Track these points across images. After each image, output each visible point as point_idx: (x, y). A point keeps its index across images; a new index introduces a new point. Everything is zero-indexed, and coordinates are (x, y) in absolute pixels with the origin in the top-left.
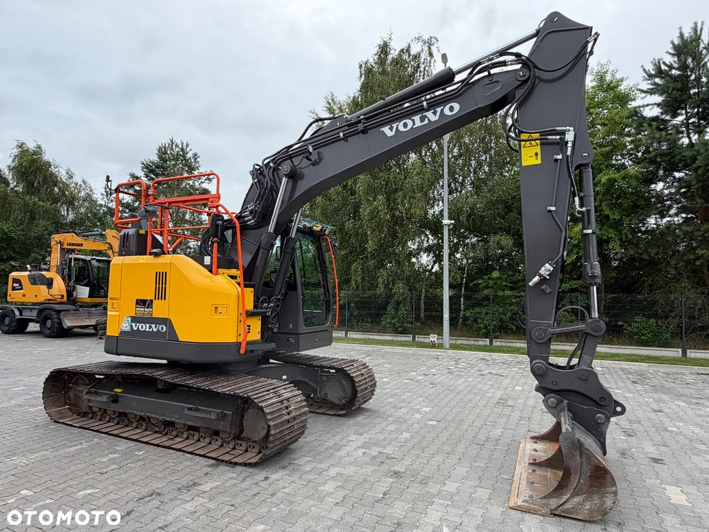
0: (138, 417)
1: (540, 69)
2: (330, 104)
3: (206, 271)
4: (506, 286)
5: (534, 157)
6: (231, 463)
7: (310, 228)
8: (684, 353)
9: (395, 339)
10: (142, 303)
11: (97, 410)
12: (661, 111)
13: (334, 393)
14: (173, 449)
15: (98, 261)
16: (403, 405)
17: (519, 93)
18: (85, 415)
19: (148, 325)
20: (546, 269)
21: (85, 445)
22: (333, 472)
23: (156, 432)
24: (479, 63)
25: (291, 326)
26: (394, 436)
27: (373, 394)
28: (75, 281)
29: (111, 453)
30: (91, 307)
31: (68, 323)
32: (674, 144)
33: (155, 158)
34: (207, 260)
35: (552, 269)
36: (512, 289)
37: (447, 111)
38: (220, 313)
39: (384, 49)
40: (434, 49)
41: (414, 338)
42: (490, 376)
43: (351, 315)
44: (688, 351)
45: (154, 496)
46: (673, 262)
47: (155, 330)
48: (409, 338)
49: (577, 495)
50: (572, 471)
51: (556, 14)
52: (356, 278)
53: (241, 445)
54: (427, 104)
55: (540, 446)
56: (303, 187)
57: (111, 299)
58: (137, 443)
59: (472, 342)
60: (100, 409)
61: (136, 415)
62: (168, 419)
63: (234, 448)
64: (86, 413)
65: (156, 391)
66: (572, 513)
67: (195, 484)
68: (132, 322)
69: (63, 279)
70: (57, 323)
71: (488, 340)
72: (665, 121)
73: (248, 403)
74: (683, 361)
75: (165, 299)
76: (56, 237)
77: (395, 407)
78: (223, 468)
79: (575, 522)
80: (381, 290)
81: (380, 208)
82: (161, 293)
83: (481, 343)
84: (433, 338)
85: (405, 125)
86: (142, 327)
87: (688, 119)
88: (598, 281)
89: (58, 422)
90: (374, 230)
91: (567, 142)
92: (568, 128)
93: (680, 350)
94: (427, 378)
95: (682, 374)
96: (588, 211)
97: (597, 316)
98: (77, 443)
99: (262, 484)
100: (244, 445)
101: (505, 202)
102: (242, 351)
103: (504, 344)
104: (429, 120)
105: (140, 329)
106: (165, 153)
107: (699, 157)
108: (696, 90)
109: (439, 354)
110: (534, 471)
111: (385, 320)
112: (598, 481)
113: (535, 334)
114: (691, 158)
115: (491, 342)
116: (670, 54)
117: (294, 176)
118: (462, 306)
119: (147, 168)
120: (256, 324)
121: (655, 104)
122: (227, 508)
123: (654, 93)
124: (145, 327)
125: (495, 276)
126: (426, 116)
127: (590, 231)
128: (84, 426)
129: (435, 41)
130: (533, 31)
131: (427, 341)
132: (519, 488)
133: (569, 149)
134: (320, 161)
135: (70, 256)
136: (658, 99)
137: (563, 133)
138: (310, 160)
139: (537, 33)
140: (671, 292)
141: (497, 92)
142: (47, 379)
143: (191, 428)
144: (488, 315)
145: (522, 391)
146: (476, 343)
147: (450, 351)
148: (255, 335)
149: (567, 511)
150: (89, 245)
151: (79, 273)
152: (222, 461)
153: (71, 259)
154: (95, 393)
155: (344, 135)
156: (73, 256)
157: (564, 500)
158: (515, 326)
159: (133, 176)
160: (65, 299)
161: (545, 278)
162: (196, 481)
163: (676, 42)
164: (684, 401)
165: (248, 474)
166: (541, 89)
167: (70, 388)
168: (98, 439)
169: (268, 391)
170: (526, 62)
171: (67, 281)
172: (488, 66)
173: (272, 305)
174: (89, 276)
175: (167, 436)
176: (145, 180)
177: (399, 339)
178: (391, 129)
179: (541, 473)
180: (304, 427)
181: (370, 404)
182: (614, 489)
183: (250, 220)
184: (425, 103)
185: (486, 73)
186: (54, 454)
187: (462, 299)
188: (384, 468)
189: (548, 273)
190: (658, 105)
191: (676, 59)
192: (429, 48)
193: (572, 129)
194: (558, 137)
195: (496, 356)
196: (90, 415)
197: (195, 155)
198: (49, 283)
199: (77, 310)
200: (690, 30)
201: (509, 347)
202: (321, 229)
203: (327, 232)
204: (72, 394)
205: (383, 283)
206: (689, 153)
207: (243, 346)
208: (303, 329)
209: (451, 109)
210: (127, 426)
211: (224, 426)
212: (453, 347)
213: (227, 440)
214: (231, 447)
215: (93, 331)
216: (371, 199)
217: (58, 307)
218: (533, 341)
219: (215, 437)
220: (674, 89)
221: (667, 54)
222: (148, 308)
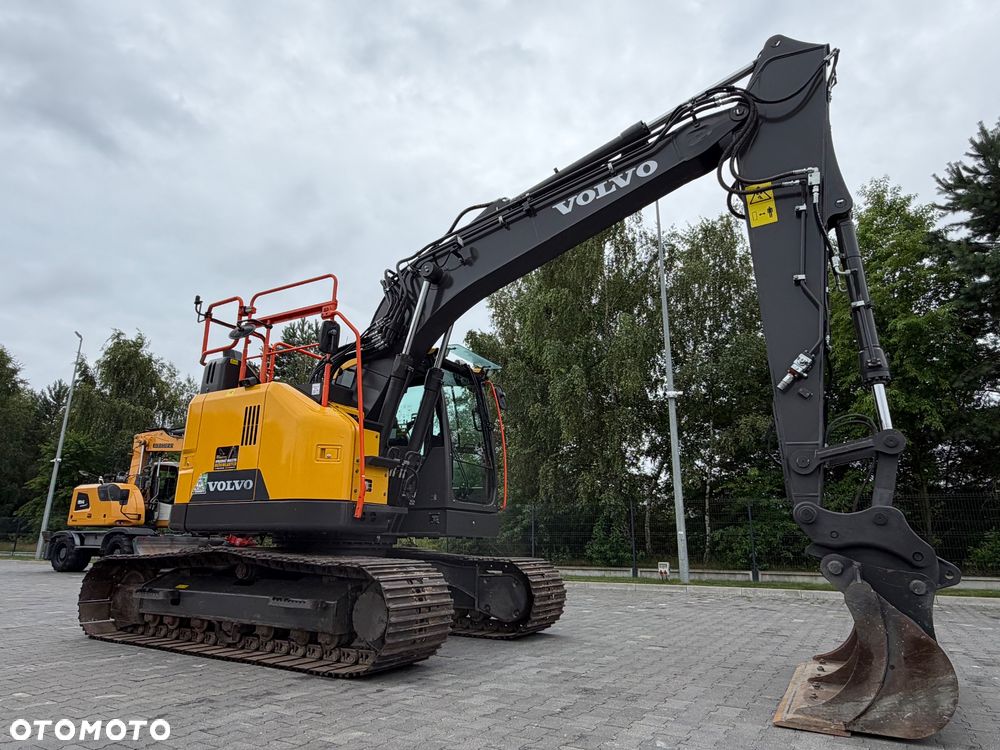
0: (205, 625)
1: (762, 102)
3: (312, 403)
5: (767, 214)
6: (330, 675)
7: (465, 366)
9: (607, 574)
10: (225, 452)
11: (150, 618)
12: (971, 231)
13: (501, 606)
14: (248, 662)
16: (610, 632)
19: (229, 483)
20: (801, 362)
22: (486, 687)
23: (228, 645)
25: (435, 498)
26: (590, 658)
27: (561, 610)
28: (158, 497)
29: (157, 665)
31: (141, 551)
34: (316, 388)
35: (810, 360)
37: (641, 173)
38: (329, 458)
41: (635, 573)
42: (751, 611)
45: (204, 703)
47: (238, 488)
48: (629, 574)
49: (889, 694)
50: (872, 651)
51: (777, 38)
52: (547, 486)
53: (348, 655)
54: (614, 166)
59: (726, 577)
60: (155, 617)
61: (203, 621)
62: (246, 621)
63: (338, 661)
64: (135, 626)
65: (235, 584)
66: (882, 727)
67: (269, 694)
68: (209, 480)
69: (143, 494)
71: (750, 573)
75: (255, 443)
76: (141, 437)
77: (597, 634)
78: (316, 681)
80: (582, 502)
81: (576, 382)
82: (250, 436)
83: (739, 578)
84: (664, 567)
85: (586, 198)
86: (222, 486)
88: (886, 374)
89: (95, 638)
90: (569, 414)
91: (811, 187)
92: (810, 169)
96: (855, 274)
97: (891, 428)
98: (112, 655)
99: (372, 696)
100: (353, 653)
102: (358, 514)
103: (775, 578)
104: (617, 186)
105: (219, 489)
109: (674, 591)
110: (817, 687)
111: (592, 548)
112: (921, 665)
113: (795, 462)
115: (756, 576)
116: (971, 155)
117: (438, 280)
118: (707, 529)
120: (381, 482)
122: (311, 715)
123: (958, 209)
124: (224, 486)
125: (752, 474)
126: (613, 183)
127: (861, 303)
128: (130, 641)
131: (655, 576)
133: (816, 195)
134: (474, 260)
135: (156, 463)
137: (804, 176)
138: (459, 256)
139: (754, 65)
143: (278, 634)
144: (747, 537)
146: (733, 578)
147: (691, 588)
148: (379, 495)
149: (874, 724)
151: (165, 486)
152: (317, 673)
153: (156, 467)
154: (150, 591)
155: (504, 219)
156: (159, 463)
157: (866, 704)
160: (143, 520)
161: (801, 375)
162: (272, 691)
163: (978, 140)
165: (349, 686)
166: (767, 130)
167: (118, 590)
171: (149, 496)
173: (407, 462)
175: (243, 650)
177: (613, 574)
178: (567, 204)
181: (555, 628)
182: (950, 677)
183: (378, 342)
184: (610, 166)
185: (690, 119)
187: (707, 517)
188: (569, 685)
189: (804, 368)
190: (967, 225)
193: (816, 169)
194: (798, 182)
195: (764, 592)
198: (124, 497)
199: (156, 535)
201: (786, 582)
202: (482, 370)
205: (585, 492)
207: (359, 506)
208: (453, 502)
209: (647, 169)
210: (189, 641)
211: (326, 624)
212: (695, 582)
213: (328, 648)
216: (563, 370)
217: (130, 530)
218: (793, 474)
219: (312, 646)
220: (984, 199)
221: (968, 157)
222: (231, 458)
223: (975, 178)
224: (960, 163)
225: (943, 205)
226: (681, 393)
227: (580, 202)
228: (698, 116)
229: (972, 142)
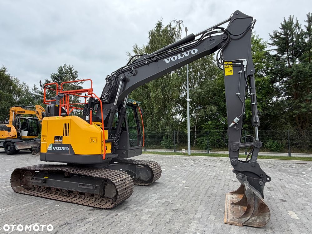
0: (56, 189)
1: (232, 35)
2: (135, 49)
3: (87, 123)
4: (214, 127)
5: (230, 72)
6: (100, 208)
7: (131, 103)
8: (290, 155)
9: (167, 151)
10: (57, 137)
11: (36, 186)
12: (277, 52)
13: (144, 176)
14: (73, 203)
15: (31, 119)
16: (173, 180)
17: (223, 45)
18: (30, 189)
19: (60, 148)
20: (236, 120)
21: (32, 203)
22: (146, 210)
23: (64, 196)
24: (205, 32)
25: (124, 147)
26: (171, 194)
27: (160, 176)
28: (21, 128)
29: (44, 206)
30: (29, 140)
31: (18, 148)
32: (283, 66)
33: (57, 73)
34: (87, 118)
35: (239, 119)
36: (217, 129)
37: (192, 52)
38: (94, 141)
39: (159, 25)
40: (181, 25)
41: (175, 151)
42: (209, 167)
43: (147, 141)
44: (291, 154)
45: (67, 225)
46: (284, 116)
47: (64, 150)
48: (173, 151)
49: (254, 216)
50: (251, 206)
51: (238, 11)
52: (149, 125)
53: (104, 200)
54: (184, 49)
55: (234, 196)
56: (129, 85)
57: (43, 136)
58: (56, 201)
59: (200, 152)
60: (38, 186)
61: (55, 188)
62: (70, 190)
63: (101, 202)
64: (31, 188)
65: (64, 177)
66: (251, 224)
67: (85, 218)
68: (53, 146)
69: (15, 128)
70: (13, 148)
71: (207, 151)
72: (279, 57)
73: (107, 181)
74: (289, 158)
75: (68, 136)
76: (12, 109)
77: (170, 181)
78: (97, 211)
79: (253, 228)
80: (160, 130)
81: (159, 94)
82: (66, 133)
83: (204, 152)
84: (184, 151)
85: (174, 58)
86: (58, 148)
87: (288, 56)
88: (259, 124)
89: (18, 193)
90: (157, 104)
91: (244, 66)
92: (244, 59)
93: (288, 154)
94: (182, 168)
95: (289, 163)
96: (254, 95)
97: (258, 139)
98: (28, 202)
99: (115, 217)
100: (106, 200)
101: (213, 91)
102: (104, 158)
103: (214, 153)
104: (184, 56)
105: (57, 149)
106: (62, 70)
107: (294, 72)
108: (291, 44)
109: (186, 157)
110: (233, 207)
111: (162, 143)
112: (262, 210)
113: (232, 148)
114: (290, 72)
115: (208, 152)
116: (281, 28)
117: (125, 81)
118: (195, 137)
119: (53, 77)
120: (109, 146)
121: (275, 49)
122: (101, 228)
123: (274, 45)
124: (59, 149)
125: (209, 123)
126: (183, 54)
127: (254, 103)
128: (31, 194)
129: (182, 22)
130: (228, 18)
131: (180, 152)
132: (227, 215)
133: (245, 68)
134: (137, 74)
135: (19, 117)
136: (276, 47)
137: (242, 62)
138: (132, 73)
139: (230, 19)
140: (283, 129)
141: (213, 44)
142: (12, 173)
143: (81, 193)
144: (207, 140)
145: (224, 173)
146: (202, 153)
147: (191, 156)
148: (109, 151)
149: (249, 223)
150: (27, 112)
151: (23, 125)
152: (96, 208)
153: (19, 118)
154: (36, 179)
155: (147, 62)
156: (20, 117)
157: (248, 219)
158: (218, 145)
159: (47, 81)
160: (17, 137)
161: (236, 123)
162: (85, 217)
163: (283, 23)
164: (291, 175)
165: (108, 213)
166: (232, 43)
167: (23, 177)
168: (37, 200)
169: (116, 175)
170: (226, 32)
171: (17, 129)
172: (210, 33)
173: (116, 137)
174: (27, 126)
175: (70, 197)
176: (52, 82)
177: (168, 151)
178: (168, 60)
179: (236, 208)
180: (132, 191)
181: (159, 180)
182: (269, 213)
183: (106, 100)
184: (183, 49)
185: (209, 36)
186: (18, 207)
187: (195, 134)
188: (168, 208)
189: (237, 121)
190: (276, 50)
191: (283, 31)
192: (179, 25)
193: (246, 60)
194: (240, 63)
195: (211, 158)
196: (33, 189)
197: (76, 71)
198: (9, 130)
199: (22, 142)
200: (288, 19)
201: (216, 154)
202: (136, 104)
203: (139, 105)
204: (24, 180)
205: (161, 127)
206: (289, 70)
207: (104, 156)
208: (129, 148)
209: (194, 51)
210: (51, 193)
211: (96, 192)
212: (192, 154)
213: (98, 198)
214: (100, 201)
215: (30, 151)
216: (155, 90)
217: (13, 140)
218: (231, 151)
219: (92, 197)
220: (282, 43)
221: (279, 29)
222: (60, 140)
223: (281, 35)
224: (277, 31)
225: (270, 43)
226: (191, 100)
227: (172, 60)
228: (211, 35)
229: (281, 24)
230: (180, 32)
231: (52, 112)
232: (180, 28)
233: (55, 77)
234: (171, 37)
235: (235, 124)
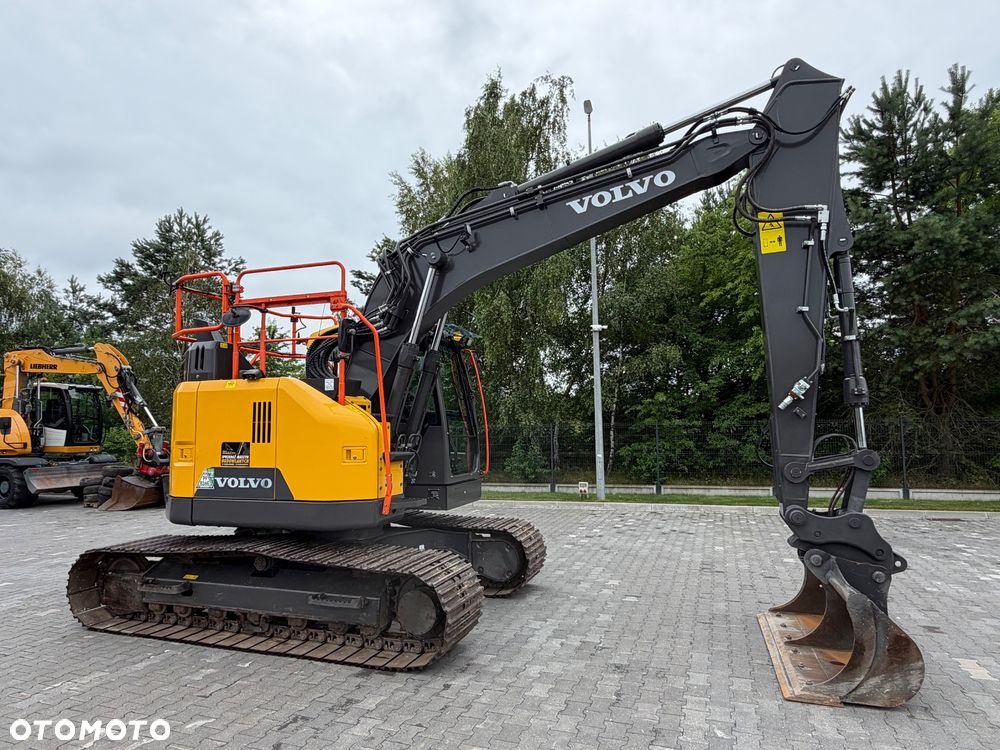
0: (225, 614)
1: (782, 131)
2: (419, 164)
3: (329, 401)
4: (673, 413)
5: (777, 242)
6: (387, 669)
7: (450, 337)
8: (906, 494)
9: (527, 490)
10: (231, 447)
11: (157, 607)
12: (862, 182)
13: (494, 566)
14: (293, 656)
15: (78, 390)
16: (580, 578)
17: (755, 161)
18: (134, 616)
19: (242, 480)
20: (801, 387)
21: (155, 660)
22: (534, 671)
23: (255, 634)
24: (699, 120)
25: (434, 475)
26: (589, 619)
27: (542, 565)
28: (43, 421)
29: (202, 668)
30: (69, 460)
31: (36, 484)
32: (884, 225)
33: (154, 238)
34: (329, 384)
35: (808, 386)
36: (681, 416)
37: (658, 182)
38: (355, 458)
39: (493, 92)
40: (567, 92)
41: (553, 489)
42: (673, 535)
44: (911, 491)
45: (300, 722)
46: (886, 377)
47: (254, 486)
48: (547, 489)
49: (874, 676)
50: (866, 644)
51: (795, 62)
53: (392, 644)
54: (632, 171)
55: (786, 619)
56: (453, 283)
57: (179, 443)
58: (234, 652)
59: (633, 491)
60: (161, 606)
61: (222, 611)
62: (277, 614)
63: (382, 649)
64: (135, 614)
65: (252, 575)
66: (867, 699)
67: (349, 701)
68: (216, 475)
69: (25, 419)
70: (19, 486)
71: (655, 487)
72: (867, 196)
73: (399, 585)
74: (905, 504)
75: (269, 441)
76: (13, 356)
77: (570, 582)
78: (377, 678)
79: (873, 711)
80: (503, 423)
81: (502, 309)
82: (262, 432)
83: (645, 491)
84: (583, 487)
85: (601, 199)
86: (233, 483)
87: (895, 193)
88: (866, 400)
89: (96, 630)
90: (494, 339)
91: (820, 224)
92: (820, 206)
93: (901, 490)
94: (593, 541)
95: (911, 520)
96: (851, 312)
97: (865, 446)
98: (141, 657)
99: (443, 693)
100: (398, 643)
101: (665, 300)
102: (386, 511)
103: (675, 491)
106: (171, 229)
107: (917, 242)
108: (903, 157)
109: (593, 508)
110: (795, 651)
111: (512, 464)
112: (899, 655)
114: (904, 242)
115: (659, 490)
116: (872, 109)
117: (442, 267)
118: (612, 442)
119: (142, 252)
120: (398, 474)
121: (854, 173)
122: (414, 730)
123: (855, 159)
124: (237, 483)
125: (661, 399)
126: (629, 188)
127: (853, 337)
128: (141, 633)
129: (568, 82)
130: (767, 81)
131: (571, 491)
132: (786, 674)
133: (823, 233)
134: (478, 245)
135: (35, 384)
136: (858, 166)
137: (815, 212)
138: (466, 244)
139: (773, 84)
140: (884, 416)
142: (74, 567)
143: (312, 624)
144: (653, 453)
145: (725, 552)
146: (639, 492)
147: (608, 504)
148: (398, 490)
149: (862, 697)
150: (67, 366)
151: (49, 408)
152: (373, 667)
153: (36, 387)
154: (154, 582)
155: (515, 210)
156: (38, 384)
157: (857, 683)
158: (688, 467)
159: (121, 263)
160: (29, 448)
161: (799, 398)
162: (349, 697)
163: (879, 95)
164: (929, 554)
165: (418, 683)
166: (782, 158)
167: (111, 578)
168: (169, 650)
170: (762, 121)
171: (30, 422)
172: (713, 124)
173: (410, 445)
174: (65, 413)
175: (275, 639)
176: (139, 269)
177: (532, 490)
178: (581, 203)
179: (805, 653)
180: (479, 614)
181: (535, 581)
182: (920, 663)
183: (381, 327)
184: (629, 171)
185: (710, 133)
186: (116, 674)
187: (612, 433)
188: (597, 662)
189: (803, 392)
190: (858, 174)
191: (879, 117)
192: (561, 91)
193: (825, 207)
194: (809, 217)
195: (669, 507)
196: (143, 617)
197: (217, 234)
198: (5, 426)
199: (49, 465)
200: (893, 81)
201: (684, 495)
202: (462, 340)
203: (469, 343)
204: (112, 587)
205: (507, 413)
206: (902, 236)
207: (387, 503)
208: (451, 478)
209: (664, 179)
210: (206, 628)
211: (367, 618)
212: (610, 498)
213: (370, 638)
214: (377, 647)
215: (73, 497)
216: (489, 296)
217: (20, 462)
218: (786, 482)
219: (351, 636)
220: (879, 155)
221: (869, 111)
222: (241, 454)
223: (872, 131)
224: (862, 116)
226: (605, 327)
227: (596, 202)
229: (874, 96)
230: (565, 114)
231: (210, 364)
232: (563, 101)
233: (145, 253)
234: (536, 129)
235: (797, 401)
